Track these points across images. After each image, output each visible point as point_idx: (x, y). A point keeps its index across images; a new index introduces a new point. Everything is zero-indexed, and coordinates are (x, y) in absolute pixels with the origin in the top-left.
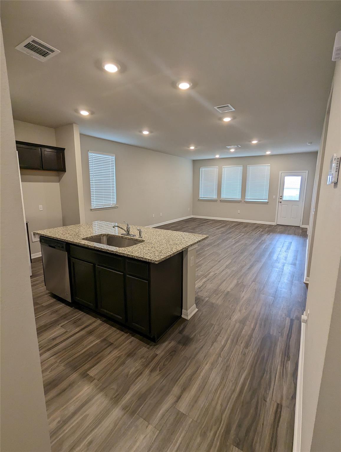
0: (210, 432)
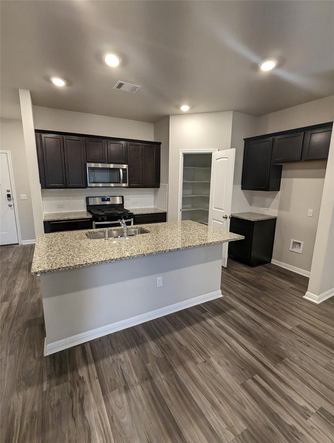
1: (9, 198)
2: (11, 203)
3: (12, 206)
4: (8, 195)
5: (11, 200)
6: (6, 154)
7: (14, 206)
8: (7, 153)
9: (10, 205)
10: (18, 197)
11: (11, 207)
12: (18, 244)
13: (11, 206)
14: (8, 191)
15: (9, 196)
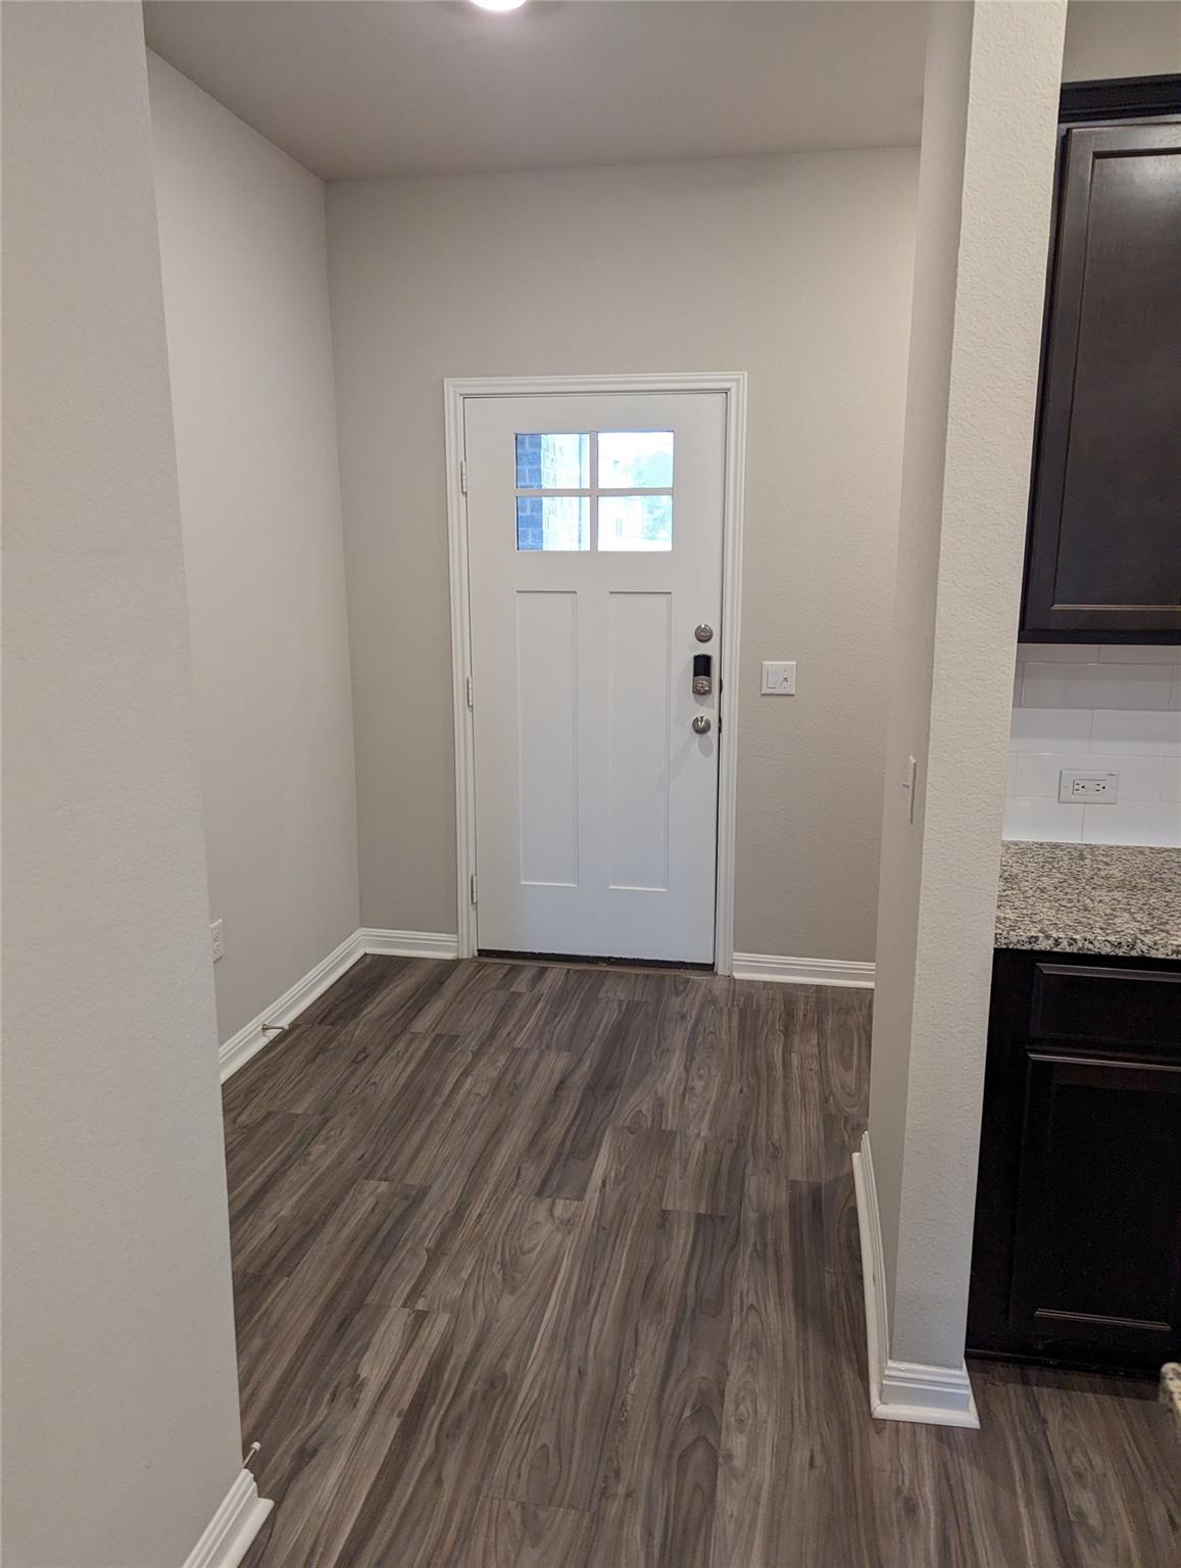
0: (474, 1394)
1: (702, 680)
2: (710, 714)
3: (709, 734)
4: (697, 658)
5: (709, 692)
6: (720, 397)
7: (720, 731)
8: (726, 392)
9: (702, 725)
10: (752, 673)
11: (705, 736)
12: (708, 968)
13: (701, 729)
14: (703, 636)
15: (702, 665)
